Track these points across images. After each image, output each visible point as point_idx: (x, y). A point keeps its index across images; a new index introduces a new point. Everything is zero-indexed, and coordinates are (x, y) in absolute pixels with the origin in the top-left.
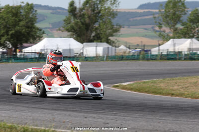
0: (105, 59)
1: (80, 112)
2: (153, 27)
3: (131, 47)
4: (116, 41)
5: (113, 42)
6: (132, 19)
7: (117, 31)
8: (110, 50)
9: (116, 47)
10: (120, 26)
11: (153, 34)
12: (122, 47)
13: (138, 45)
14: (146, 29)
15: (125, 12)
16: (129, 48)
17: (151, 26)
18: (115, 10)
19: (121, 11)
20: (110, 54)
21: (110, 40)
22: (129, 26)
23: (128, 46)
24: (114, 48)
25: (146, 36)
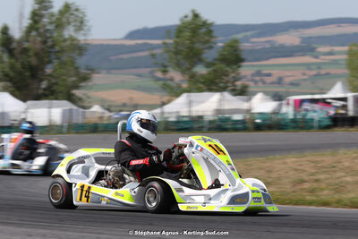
0: (65, 130)
1: (20, 225)
2: (152, 72)
3: (112, 109)
4: (84, 97)
5: (80, 99)
6: (113, 58)
7: (85, 78)
8: (74, 114)
9: (84, 108)
10: (93, 70)
11: (152, 84)
12: (96, 108)
13: (124, 105)
14: (139, 76)
15: (102, 45)
16: (109, 110)
17: (148, 70)
18: (82, 42)
19: (95, 43)
20: (74, 121)
21: (73, 95)
22: (109, 70)
23: (106, 107)
24: (81, 110)
25: (138, 88)
